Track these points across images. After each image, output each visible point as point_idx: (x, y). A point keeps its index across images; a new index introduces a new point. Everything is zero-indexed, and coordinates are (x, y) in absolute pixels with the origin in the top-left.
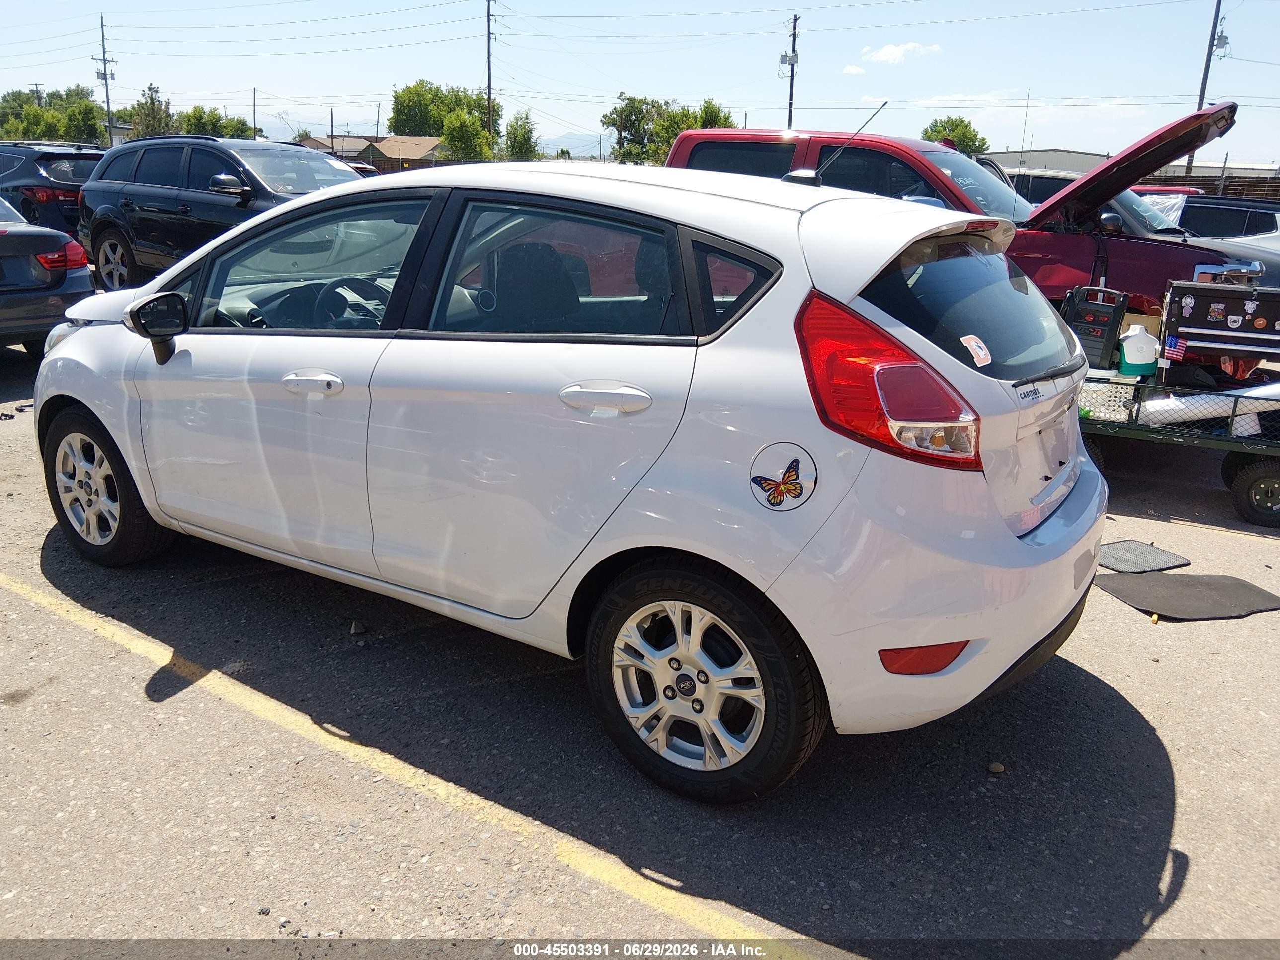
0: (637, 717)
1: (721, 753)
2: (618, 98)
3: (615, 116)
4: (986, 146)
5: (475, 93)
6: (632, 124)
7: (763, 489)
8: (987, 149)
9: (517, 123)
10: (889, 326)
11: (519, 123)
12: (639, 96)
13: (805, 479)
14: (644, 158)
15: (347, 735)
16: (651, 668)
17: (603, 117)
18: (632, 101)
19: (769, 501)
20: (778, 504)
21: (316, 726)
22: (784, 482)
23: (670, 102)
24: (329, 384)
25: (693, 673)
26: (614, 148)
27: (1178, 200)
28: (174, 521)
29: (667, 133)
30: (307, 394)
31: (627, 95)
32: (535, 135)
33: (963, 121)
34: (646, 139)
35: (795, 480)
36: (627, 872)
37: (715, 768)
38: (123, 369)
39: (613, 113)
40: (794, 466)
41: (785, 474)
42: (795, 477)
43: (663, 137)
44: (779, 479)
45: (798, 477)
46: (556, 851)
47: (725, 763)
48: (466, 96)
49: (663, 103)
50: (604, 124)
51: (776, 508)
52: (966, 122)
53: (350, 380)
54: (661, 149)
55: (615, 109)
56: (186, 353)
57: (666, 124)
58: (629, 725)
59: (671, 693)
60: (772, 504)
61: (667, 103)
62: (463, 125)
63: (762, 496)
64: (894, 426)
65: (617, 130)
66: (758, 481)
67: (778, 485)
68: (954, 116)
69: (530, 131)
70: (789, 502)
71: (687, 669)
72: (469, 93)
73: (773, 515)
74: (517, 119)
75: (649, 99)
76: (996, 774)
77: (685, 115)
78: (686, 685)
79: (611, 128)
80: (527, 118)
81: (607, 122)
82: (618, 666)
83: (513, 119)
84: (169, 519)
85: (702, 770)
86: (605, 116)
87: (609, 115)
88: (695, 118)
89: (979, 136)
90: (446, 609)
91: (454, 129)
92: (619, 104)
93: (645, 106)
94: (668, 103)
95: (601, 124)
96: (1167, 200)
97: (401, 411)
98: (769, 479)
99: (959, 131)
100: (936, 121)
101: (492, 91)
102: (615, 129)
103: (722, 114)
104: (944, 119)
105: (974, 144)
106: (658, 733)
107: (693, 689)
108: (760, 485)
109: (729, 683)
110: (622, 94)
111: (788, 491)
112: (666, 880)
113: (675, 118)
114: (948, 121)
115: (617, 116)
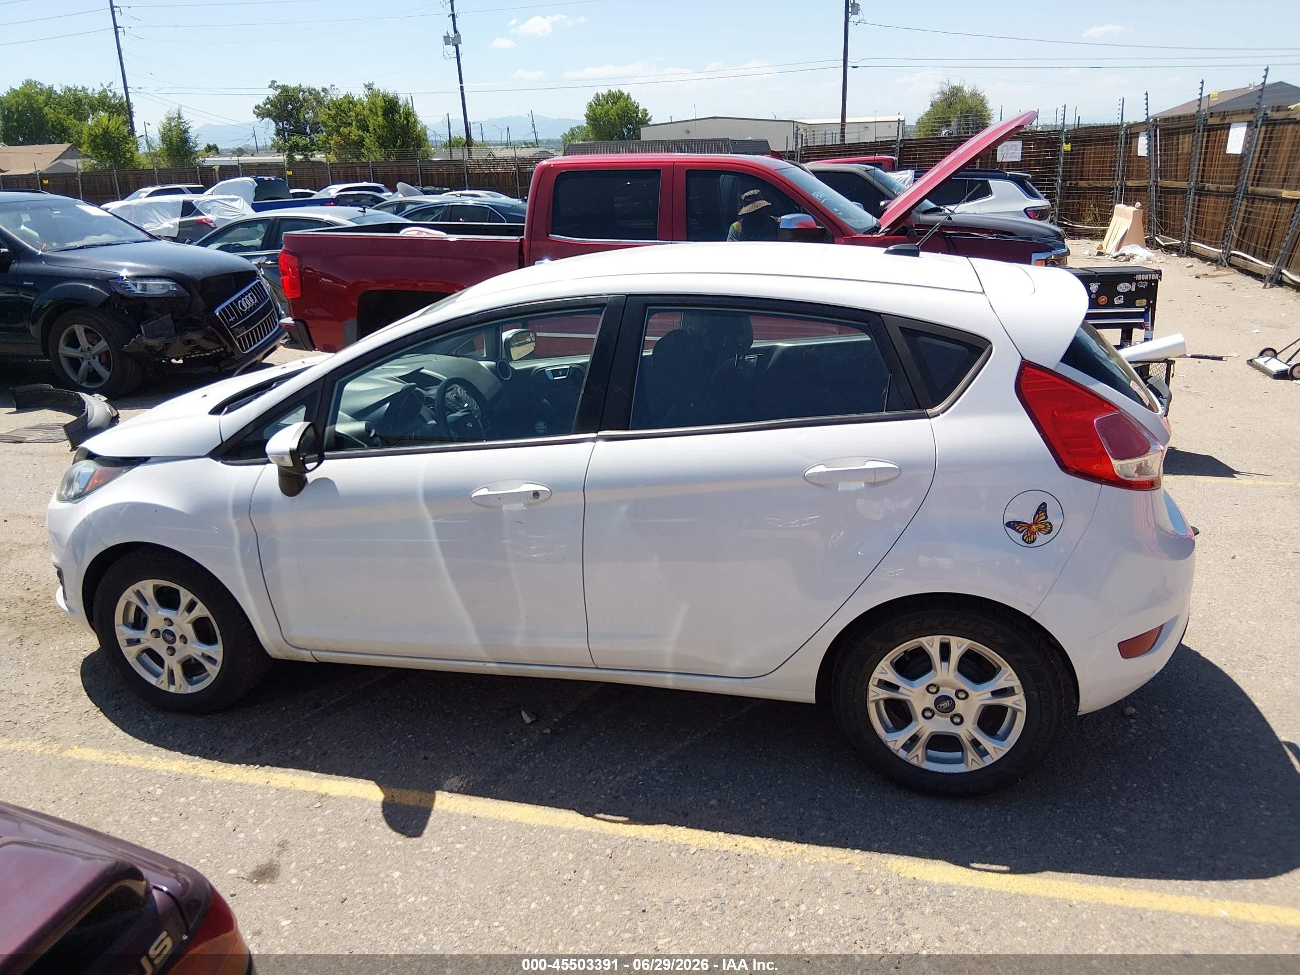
0: (896, 741)
1: (983, 753)
2: (270, 87)
3: (269, 106)
4: (648, 117)
5: (97, 91)
6: (290, 114)
7: (1017, 531)
8: (650, 120)
9: (170, 124)
10: (1091, 385)
11: (173, 124)
12: (293, 84)
13: (1054, 519)
14: (314, 150)
15: (626, 819)
16: (909, 696)
17: (256, 108)
18: (285, 89)
19: (1025, 541)
20: (1033, 542)
21: (590, 819)
22: (1035, 523)
23: (328, 87)
24: (536, 494)
25: (951, 693)
26: (274, 140)
27: (907, 176)
28: (304, 652)
29: (335, 121)
30: (502, 507)
31: (280, 83)
32: (192, 133)
33: (623, 94)
34: (308, 128)
35: (1045, 519)
36: (961, 870)
37: (978, 767)
38: (230, 503)
39: (267, 104)
40: (1042, 508)
41: (1035, 516)
42: (1044, 517)
43: (331, 126)
44: (1030, 521)
45: (1047, 516)
46: (894, 871)
47: (988, 761)
48: (86, 96)
49: (320, 90)
50: (258, 115)
51: (1031, 545)
52: (626, 94)
53: (558, 487)
54: (331, 140)
55: (268, 98)
56: (324, 482)
57: (333, 112)
58: (888, 749)
59: (928, 714)
60: (1027, 543)
61: (324, 90)
62: (106, 131)
63: (1017, 537)
64: (1116, 464)
65: (274, 121)
66: (1012, 525)
67: (1030, 526)
68: (614, 90)
69: (186, 131)
70: (1041, 538)
71: (945, 691)
72: (90, 92)
73: (1030, 551)
74: (169, 119)
75: (304, 86)
76: (1131, 716)
77: (350, 102)
78: (946, 704)
79: (267, 119)
80: (180, 118)
81: (261, 113)
82: (873, 701)
83: (165, 121)
84: (296, 650)
85: (966, 771)
86: (257, 107)
87: (262, 106)
88: (362, 104)
89: (641, 108)
90: (669, 682)
91: (96, 136)
92: (272, 93)
93: (301, 93)
94: (326, 89)
95: (255, 115)
96: (898, 176)
97: (624, 509)
98: (1021, 522)
99: (621, 103)
100: (597, 94)
101: (129, 90)
102: (271, 121)
103: (400, 102)
104: (605, 92)
105: (637, 116)
106: (918, 749)
107: (953, 705)
108: (1014, 528)
109: (989, 695)
110: (273, 82)
111: (1040, 530)
112: (994, 867)
113: (341, 106)
114: (609, 95)
115: (272, 106)
